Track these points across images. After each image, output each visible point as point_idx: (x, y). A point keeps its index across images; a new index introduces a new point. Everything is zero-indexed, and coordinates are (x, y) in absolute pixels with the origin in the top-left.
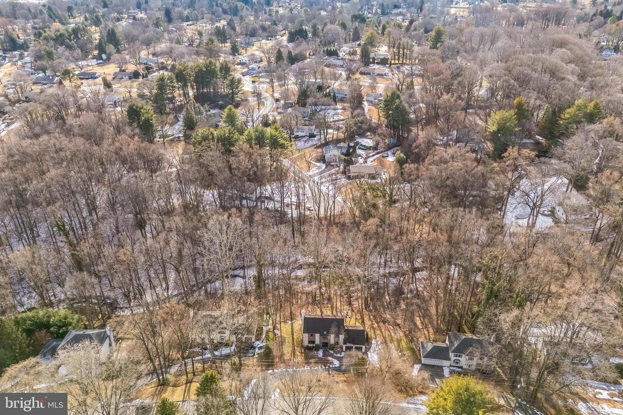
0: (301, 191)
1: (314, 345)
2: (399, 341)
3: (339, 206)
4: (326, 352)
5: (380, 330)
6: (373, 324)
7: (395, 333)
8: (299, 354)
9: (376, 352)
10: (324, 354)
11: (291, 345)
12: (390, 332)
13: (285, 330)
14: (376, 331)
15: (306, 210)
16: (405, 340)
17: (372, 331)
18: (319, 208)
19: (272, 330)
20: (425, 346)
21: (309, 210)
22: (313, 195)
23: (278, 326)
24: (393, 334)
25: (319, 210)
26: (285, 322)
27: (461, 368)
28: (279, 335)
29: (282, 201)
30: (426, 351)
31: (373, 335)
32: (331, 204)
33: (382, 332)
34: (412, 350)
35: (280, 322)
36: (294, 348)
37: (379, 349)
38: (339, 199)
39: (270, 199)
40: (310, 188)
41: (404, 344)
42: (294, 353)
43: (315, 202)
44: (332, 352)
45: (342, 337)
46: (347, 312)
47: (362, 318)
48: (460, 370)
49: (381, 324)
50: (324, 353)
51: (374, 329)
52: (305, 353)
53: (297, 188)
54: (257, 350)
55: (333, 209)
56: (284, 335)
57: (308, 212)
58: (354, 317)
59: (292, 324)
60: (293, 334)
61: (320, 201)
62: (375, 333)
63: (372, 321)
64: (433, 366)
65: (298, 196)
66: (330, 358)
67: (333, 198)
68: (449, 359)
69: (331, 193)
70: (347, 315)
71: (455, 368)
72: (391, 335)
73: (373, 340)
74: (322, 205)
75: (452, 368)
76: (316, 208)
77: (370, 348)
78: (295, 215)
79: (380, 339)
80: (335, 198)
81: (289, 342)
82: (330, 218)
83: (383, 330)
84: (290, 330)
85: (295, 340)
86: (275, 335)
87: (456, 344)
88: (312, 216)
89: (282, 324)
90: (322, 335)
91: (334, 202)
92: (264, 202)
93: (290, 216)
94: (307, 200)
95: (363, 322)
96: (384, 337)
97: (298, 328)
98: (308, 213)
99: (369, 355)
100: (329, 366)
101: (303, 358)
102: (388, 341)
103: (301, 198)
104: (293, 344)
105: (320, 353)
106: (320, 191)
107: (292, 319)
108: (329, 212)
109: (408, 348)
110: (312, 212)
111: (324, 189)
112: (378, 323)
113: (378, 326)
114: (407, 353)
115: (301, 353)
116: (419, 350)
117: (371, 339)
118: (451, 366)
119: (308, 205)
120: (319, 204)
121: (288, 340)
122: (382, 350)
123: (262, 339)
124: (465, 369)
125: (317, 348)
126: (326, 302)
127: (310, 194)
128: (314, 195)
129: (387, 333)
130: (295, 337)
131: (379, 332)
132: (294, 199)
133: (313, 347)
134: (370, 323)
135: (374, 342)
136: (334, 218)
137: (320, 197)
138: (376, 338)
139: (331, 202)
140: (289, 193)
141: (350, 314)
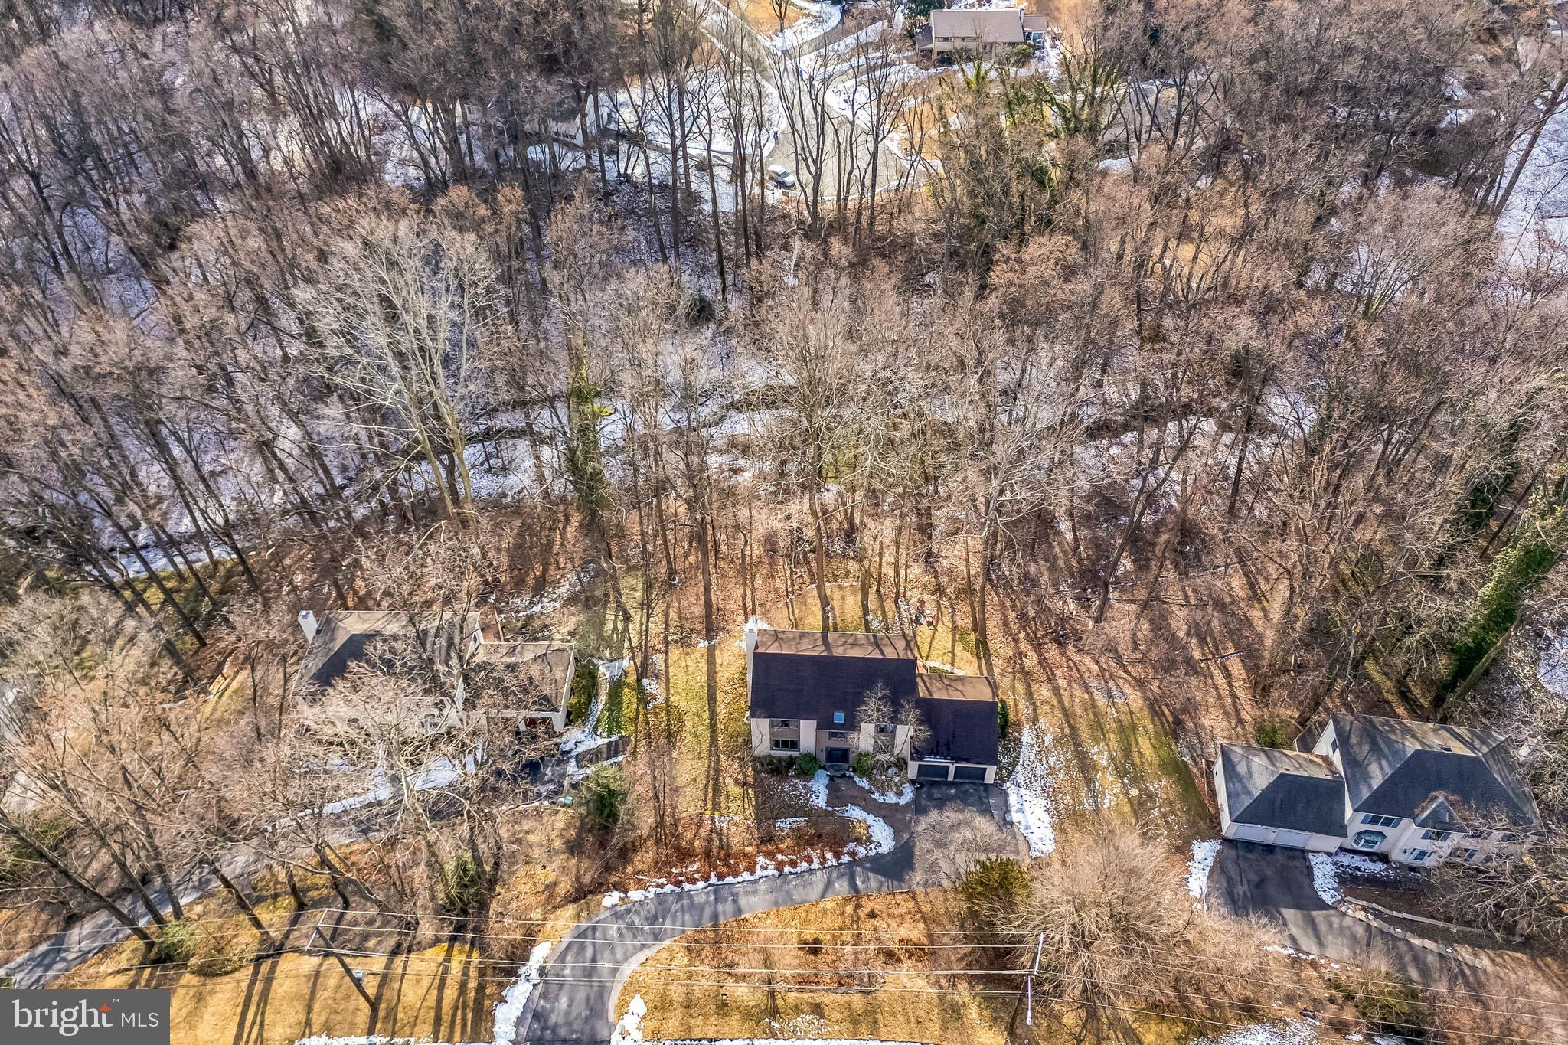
0: (747, 112)
1: (795, 754)
2: (1127, 731)
3: (892, 171)
4: (843, 784)
5: (1051, 680)
6: (1021, 655)
7: (1110, 696)
8: (735, 790)
9: (1038, 785)
10: (836, 796)
11: (705, 746)
12: (1086, 687)
13: (682, 677)
14: (1035, 687)
15: (770, 184)
16: (1150, 728)
17: (1020, 687)
18: (817, 178)
19: (632, 678)
20: (1242, 769)
21: (782, 185)
22: (793, 127)
23: (658, 659)
24: (1101, 701)
25: (816, 189)
26: (684, 643)
27: (1384, 858)
28: (661, 700)
29: (677, 151)
30: (1248, 792)
31: (1024, 709)
32: (863, 165)
33: (1056, 690)
34: (1179, 771)
35: (666, 643)
36: (718, 762)
37: (1051, 772)
38: (894, 142)
39: (637, 139)
40: (783, 98)
41: (1146, 747)
42: (715, 786)
43: (802, 155)
44: (862, 782)
45: (905, 734)
46: (922, 602)
47: (979, 627)
48: (1378, 867)
49: (1053, 653)
50: (832, 788)
51: (1026, 674)
52: (758, 784)
53: (733, 97)
54: (572, 767)
55: (868, 182)
56: (679, 701)
57: (778, 193)
58: (947, 621)
59: (711, 650)
60: (712, 698)
61: (820, 150)
62: (1030, 694)
63: (1016, 641)
64: (1269, 849)
65: (736, 126)
66: (855, 813)
67: (871, 138)
68: (1341, 830)
69: (864, 119)
70: (921, 612)
71: (1357, 861)
72: (1094, 705)
73: (1026, 730)
74: (830, 166)
75: (1346, 860)
76: (807, 179)
77: (1015, 762)
78: (727, 205)
79: (1050, 723)
80: (876, 142)
81: (696, 735)
82: (859, 220)
83: (1062, 683)
84: (703, 678)
85: (720, 727)
86: (644, 699)
87: (1377, 775)
88: (790, 209)
89: (675, 653)
90: (825, 724)
91: (874, 156)
92: (614, 151)
93: (707, 208)
94: (771, 144)
95: (982, 647)
96: (1068, 715)
97: (732, 669)
98: (774, 196)
99: (1013, 800)
100: (853, 854)
101: (750, 812)
102: (1085, 733)
103: (749, 135)
104: (713, 740)
105: (818, 791)
106: (822, 112)
107: (710, 632)
108: (854, 195)
109: (1163, 764)
110: (792, 193)
111: (834, 101)
112: (1038, 646)
113: (1043, 663)
114: (1163, 787)
115: (744, 784)
116: (1209, 775)
117: (1019, 724)
118: (1342, 850)
119: (775, 167)
120: (818, 162)
121: (694, 725)
122: (1062, 775)
123: (593, 719)
124: (1402, 866)
125: (806, 767)
126: (838, 546)
127: (784, 125)
128: (799, 126)
129: (1078, 692)
130: (722, 710)
131: (1044, 692)
132: (722, 143)
133: (791, 761)
134: (1008, 651)
135: (1027, 736)
136: (872, 218)
137: (821, 132)
138: (1035, 720)
139: (863, 157)
140: (702, 122)
141: (930, 610)
